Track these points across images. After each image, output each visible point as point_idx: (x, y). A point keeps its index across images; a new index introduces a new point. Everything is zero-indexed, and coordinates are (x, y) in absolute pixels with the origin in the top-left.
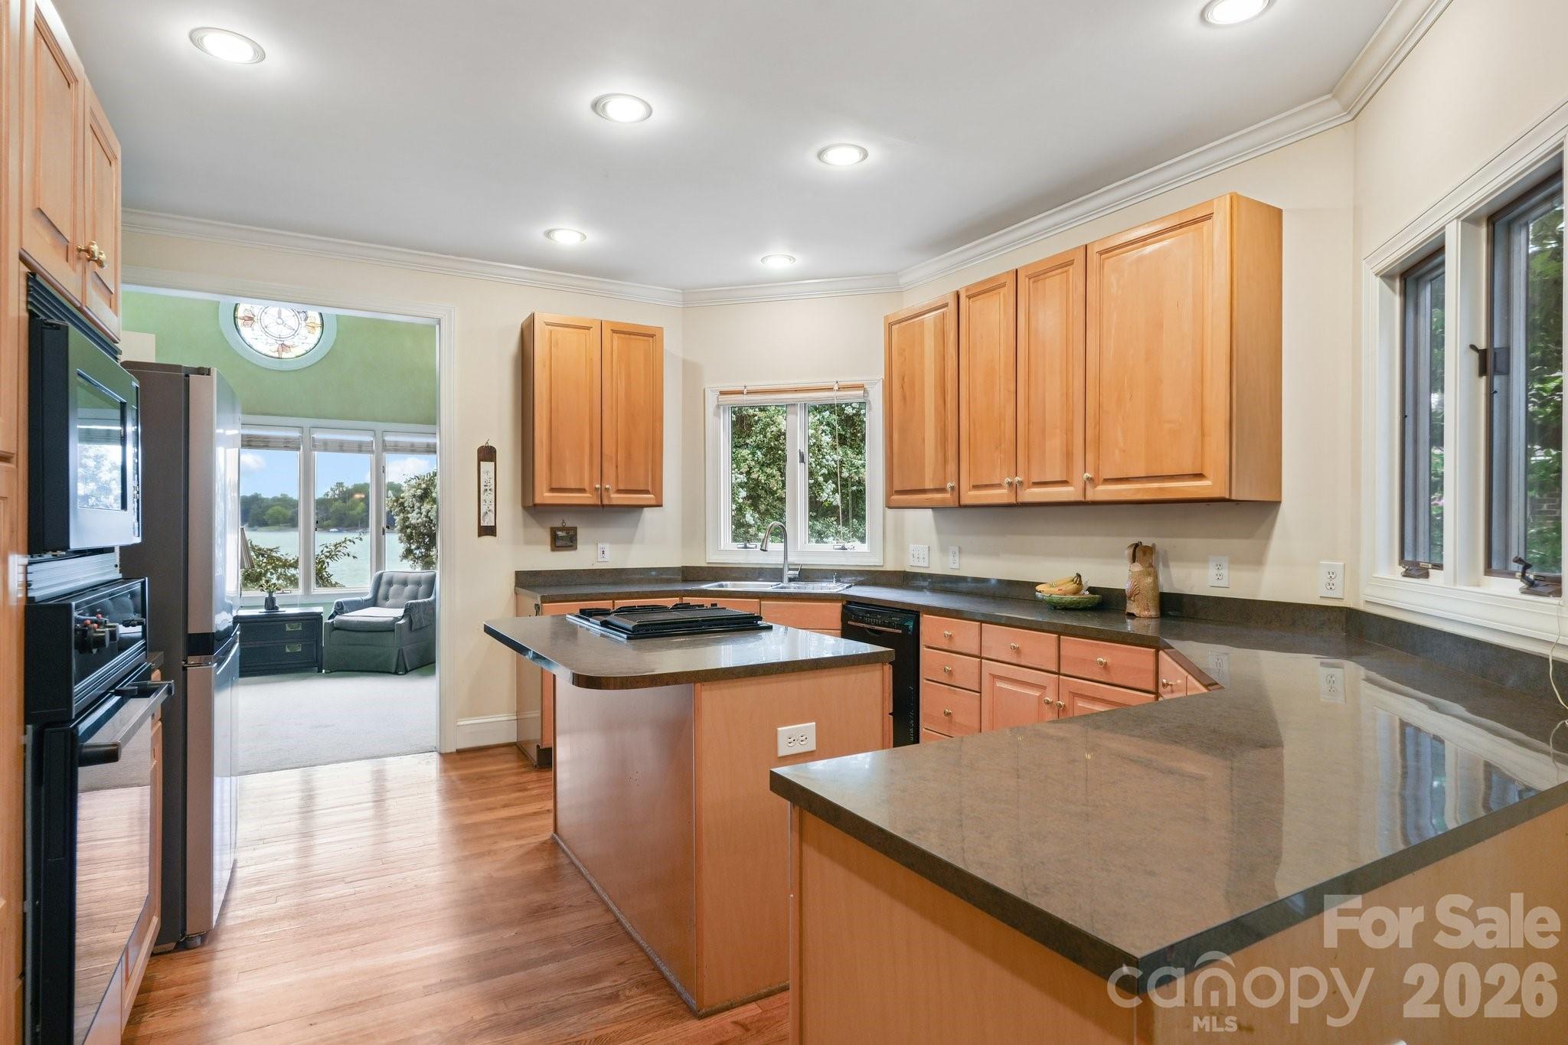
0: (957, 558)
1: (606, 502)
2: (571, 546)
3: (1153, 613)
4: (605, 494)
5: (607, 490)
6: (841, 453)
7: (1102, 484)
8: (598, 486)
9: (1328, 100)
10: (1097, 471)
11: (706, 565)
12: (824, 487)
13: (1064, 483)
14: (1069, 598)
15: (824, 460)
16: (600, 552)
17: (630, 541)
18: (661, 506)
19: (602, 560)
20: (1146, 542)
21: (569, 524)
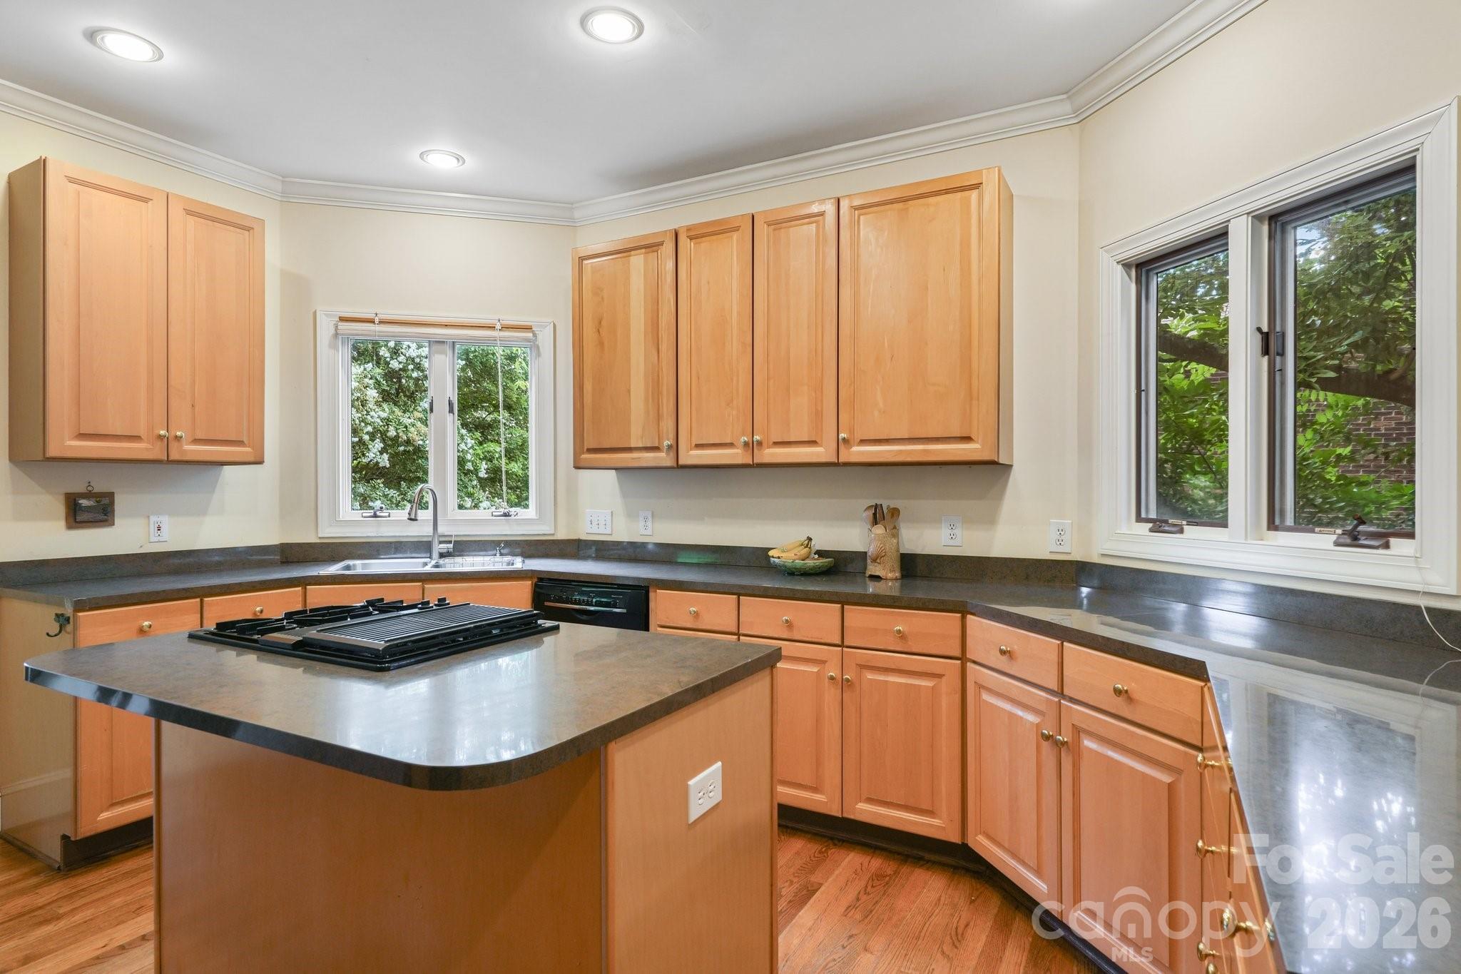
0: (649, 524)
1: (175, 455)
2: (106, 521)
3: (898, 574)
4: (174, 445)
5: (178, 438)
6: (387, 409)
7: (857, 446)
8: (163, 432)
9: (1062, 100)
10: (851, 431)
11: (318, 541)
12: (370, 446)
13: (813, 443)
14: (799, 563)
15: (369, 417)
16: (153, 528)
17: (203, 512)
18: (261, 462)
19: (156, 539)
20: (886, 503)
21: (99, 487)
